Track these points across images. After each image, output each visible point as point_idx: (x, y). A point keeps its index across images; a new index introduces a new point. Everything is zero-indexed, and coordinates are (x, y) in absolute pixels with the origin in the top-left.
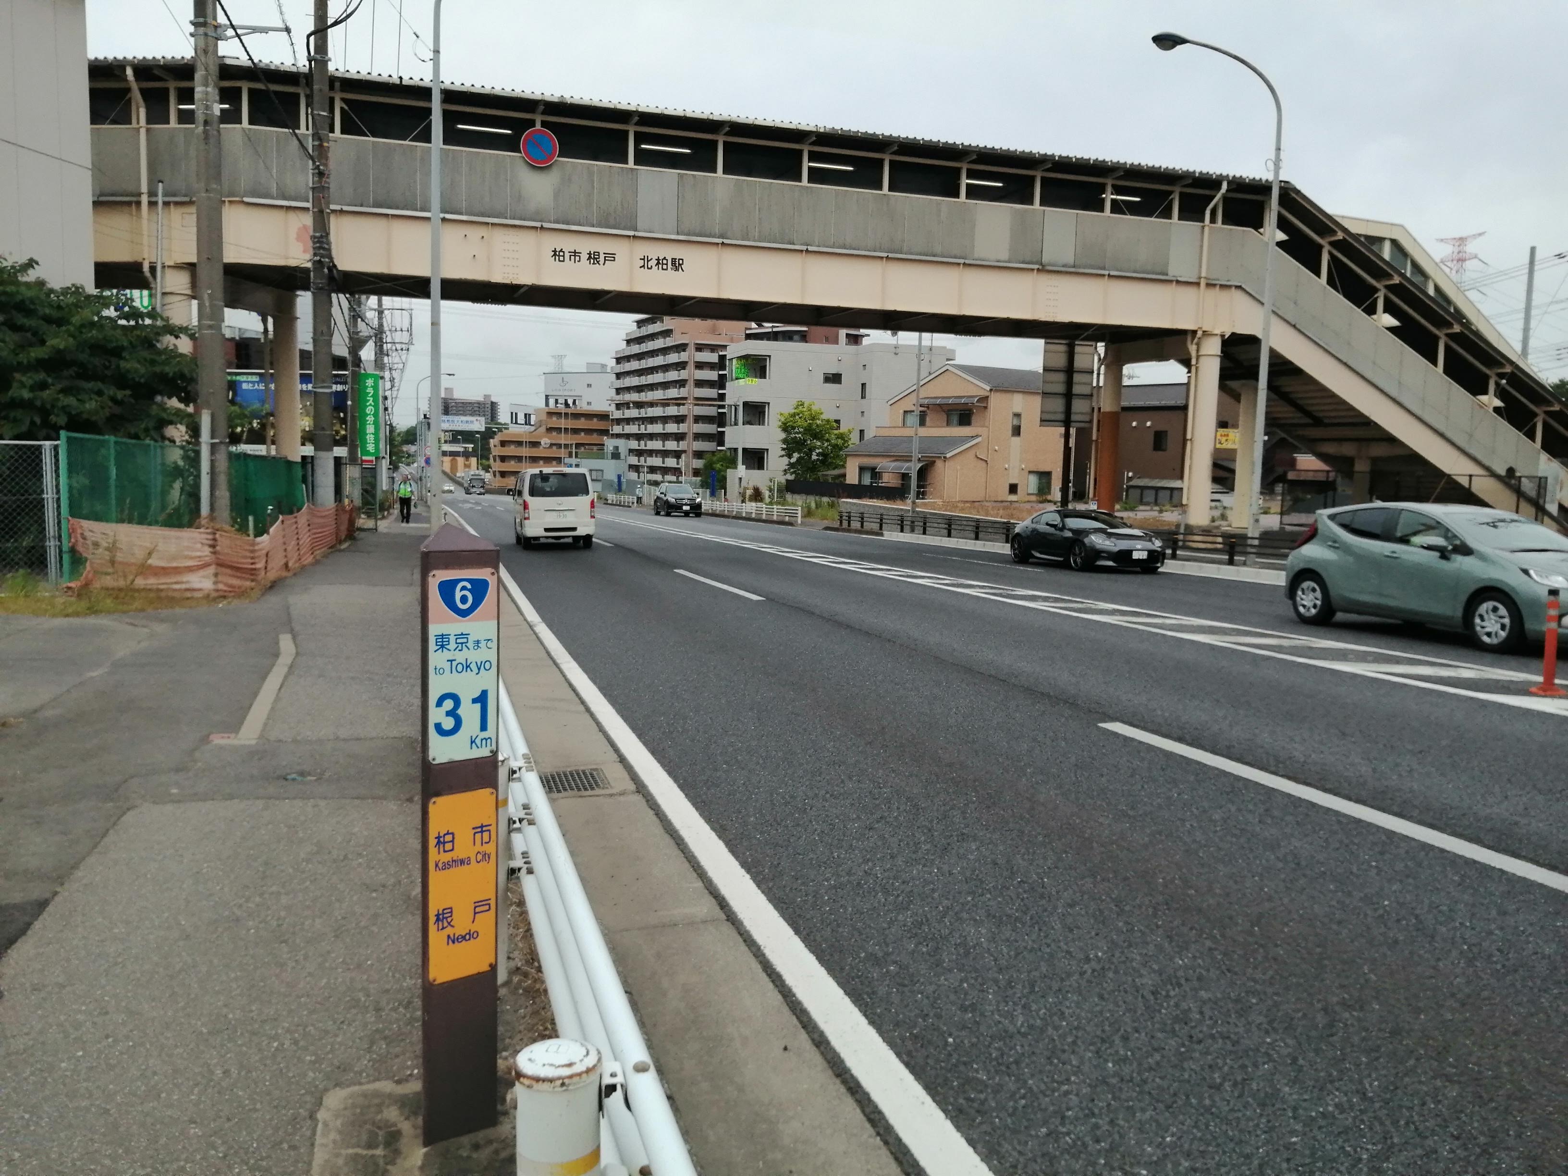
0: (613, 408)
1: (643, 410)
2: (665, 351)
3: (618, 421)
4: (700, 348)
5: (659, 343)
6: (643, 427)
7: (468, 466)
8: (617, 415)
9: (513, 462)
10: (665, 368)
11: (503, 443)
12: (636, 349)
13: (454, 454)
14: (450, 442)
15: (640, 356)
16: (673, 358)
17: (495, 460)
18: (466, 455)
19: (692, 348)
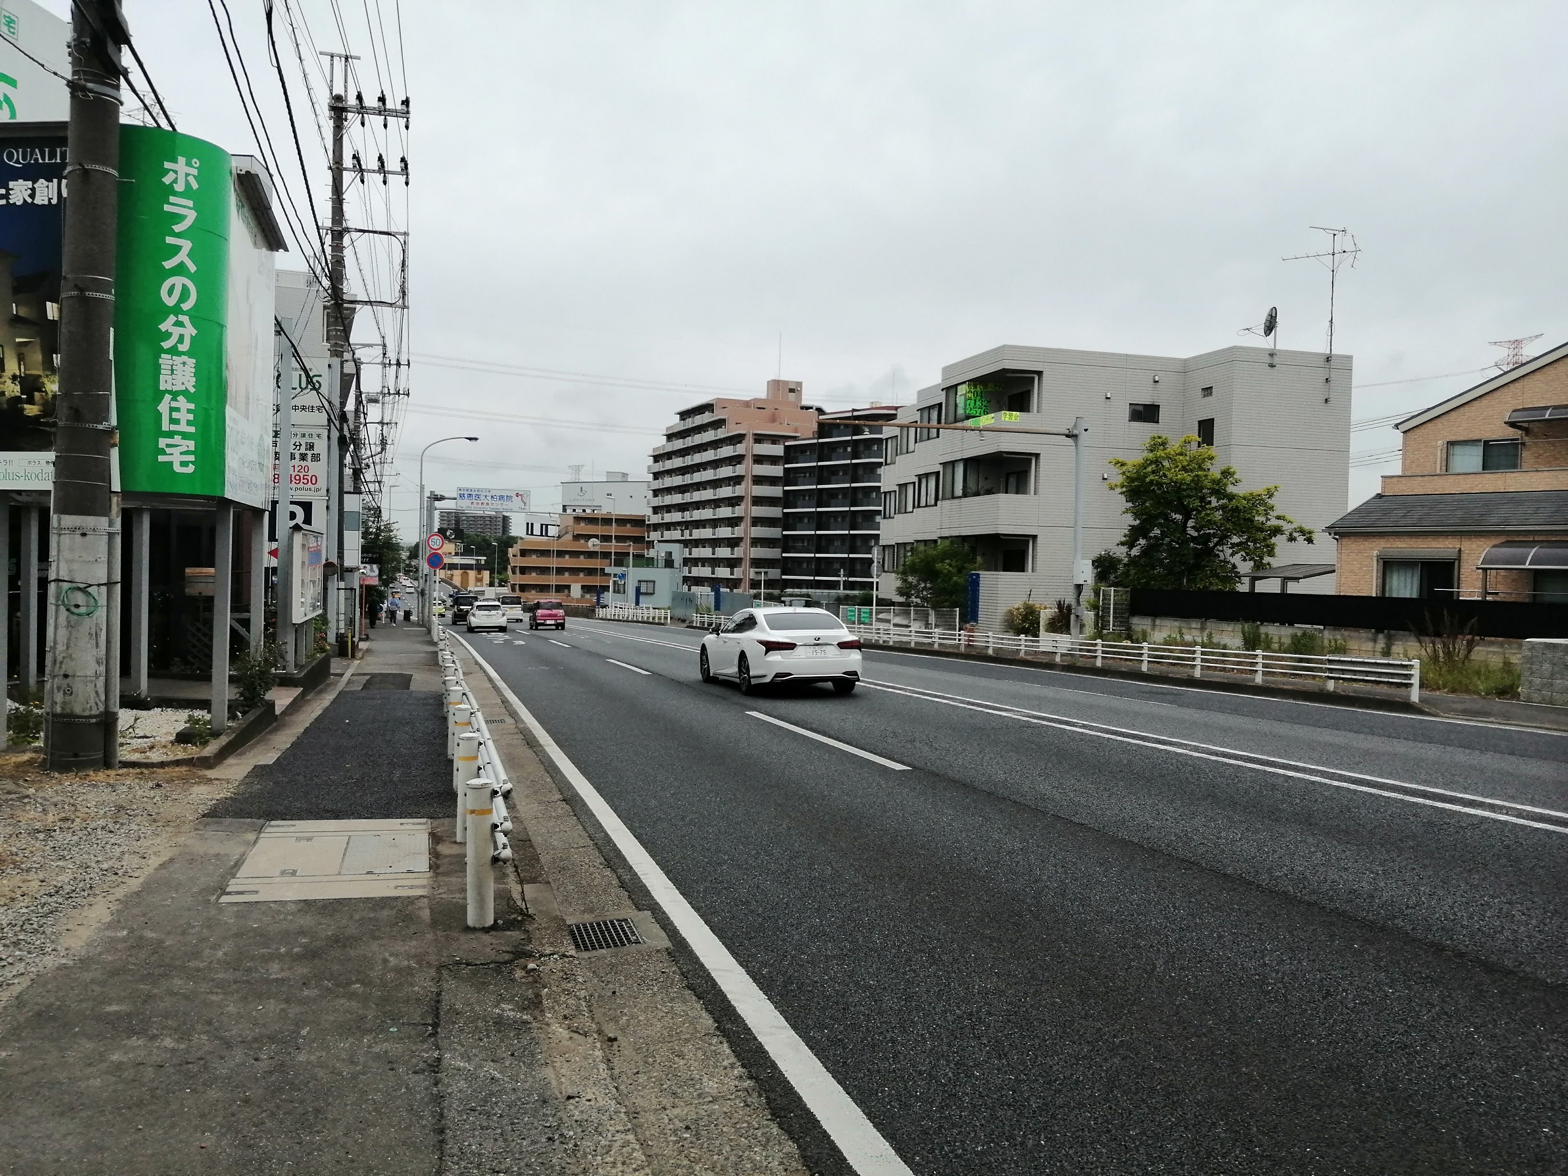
0: (649, 512)
1: (687, 513)
2: (715, 444)
3: (656, 527)
4: (759, 439)
5: (709, 436)
6: (687, 532)
7: (479, 580)
8: (655, 519)
9: (534, 574)
10: (715, 464)
11: (524, 553)
12: (679, 444)
13: (465, 567)
14: (462, 555)
15: (683, 453)
16: (727, 451)
17: (514, 572)
18: (479, 568)
19: (750, 439)
